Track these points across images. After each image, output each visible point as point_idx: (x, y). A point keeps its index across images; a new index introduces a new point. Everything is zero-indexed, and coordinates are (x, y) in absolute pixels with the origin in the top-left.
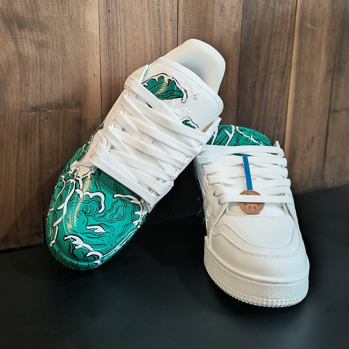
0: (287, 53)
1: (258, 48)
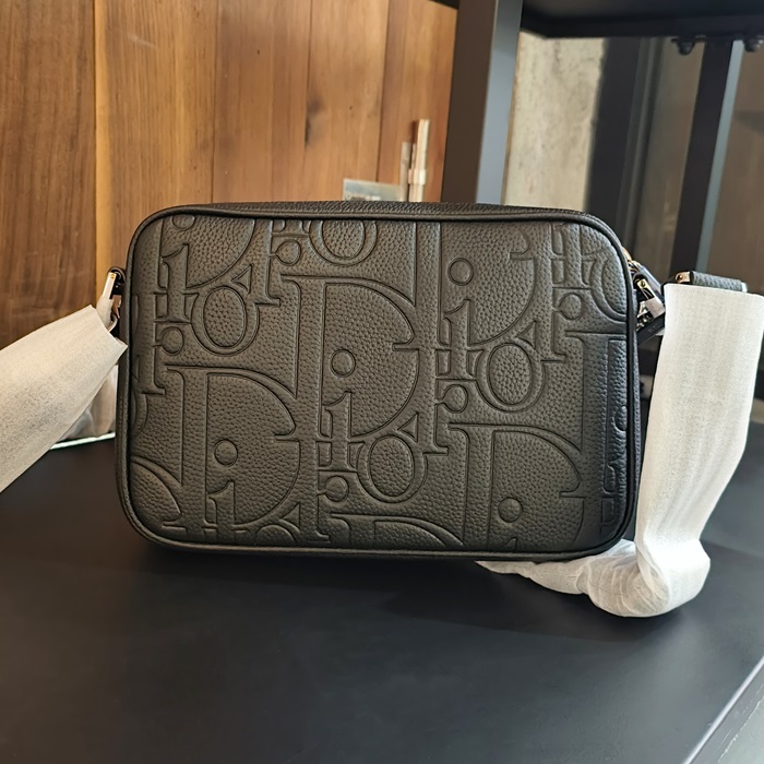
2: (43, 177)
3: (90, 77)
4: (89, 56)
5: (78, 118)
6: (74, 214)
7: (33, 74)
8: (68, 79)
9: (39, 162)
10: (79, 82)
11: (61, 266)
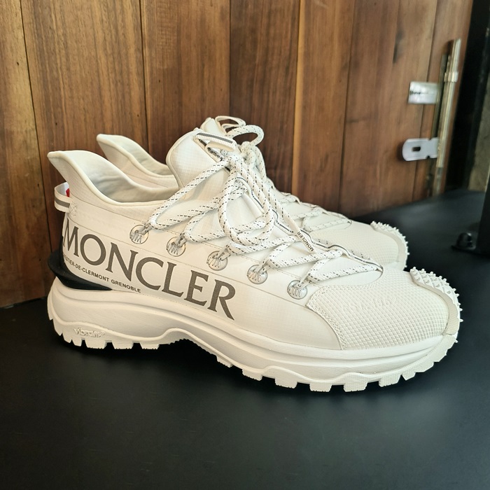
0: (291, 41)
1: (253, 31)
2: (273, 92)
3: (296, 30)
4: (297, 17)
5: (290, 54)
6: (286, 113)
7: (272, 31)
8: (287, 32)
9: (272, 84)
10: (292, 34)
11: (278, 144)
